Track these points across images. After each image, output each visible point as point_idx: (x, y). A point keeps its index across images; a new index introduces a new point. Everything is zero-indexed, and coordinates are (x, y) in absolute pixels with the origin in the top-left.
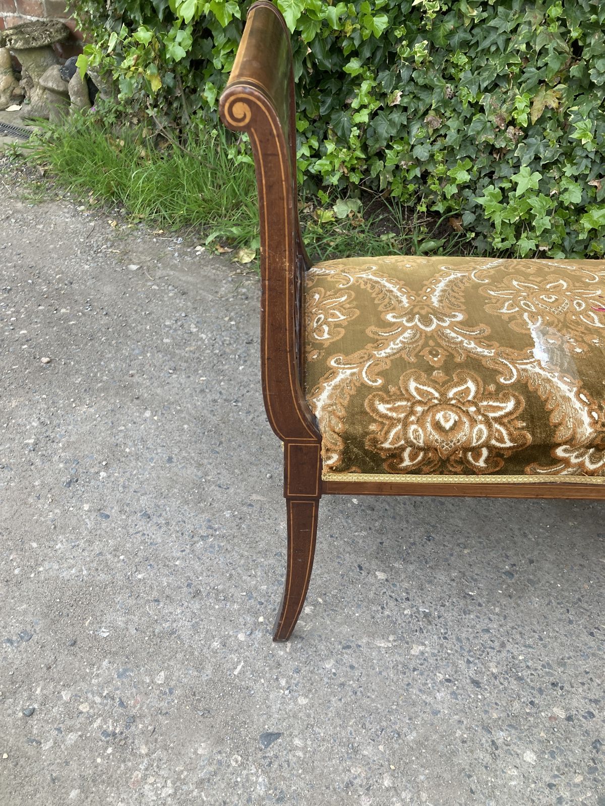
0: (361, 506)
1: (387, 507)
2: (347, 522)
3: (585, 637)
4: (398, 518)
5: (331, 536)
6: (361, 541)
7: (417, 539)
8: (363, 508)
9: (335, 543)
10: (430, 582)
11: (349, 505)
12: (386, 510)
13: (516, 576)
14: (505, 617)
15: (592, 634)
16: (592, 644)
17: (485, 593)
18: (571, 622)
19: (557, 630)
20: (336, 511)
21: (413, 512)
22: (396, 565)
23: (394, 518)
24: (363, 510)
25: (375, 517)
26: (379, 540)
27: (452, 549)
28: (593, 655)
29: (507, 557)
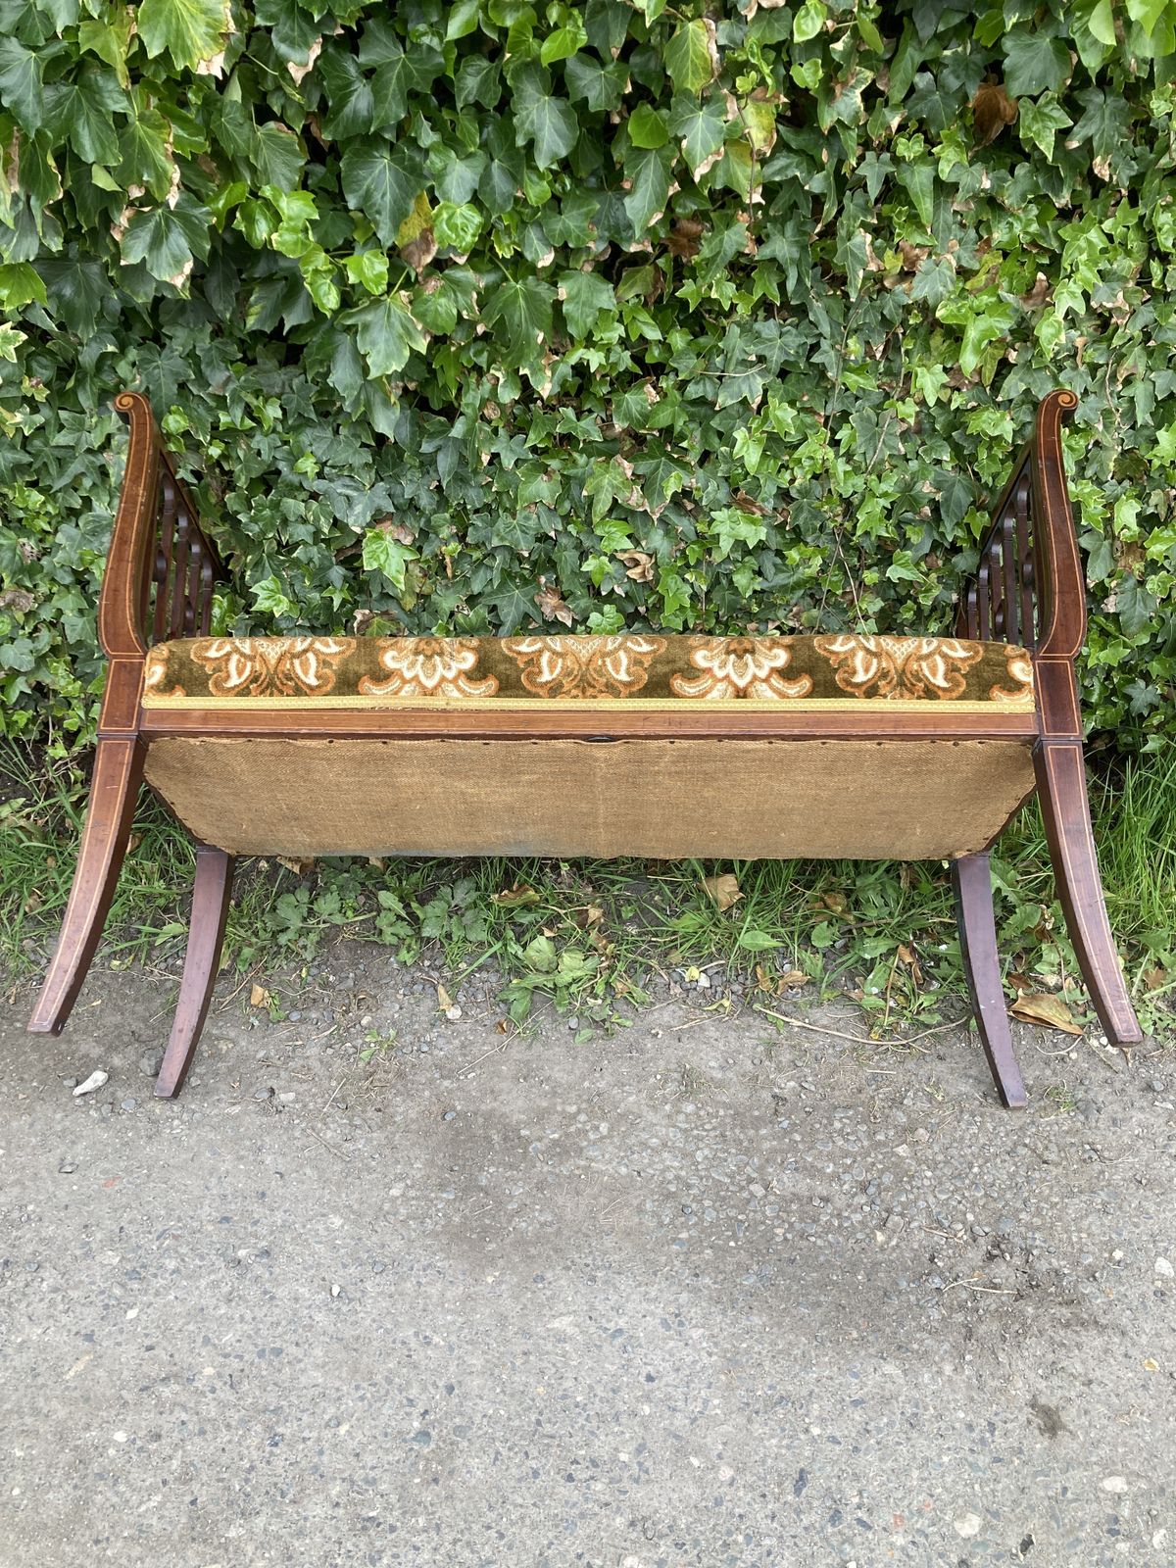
0: (134, 1441)
1: (184, 1416)
2: (117, 1493)
3: (564, 1490)
4: (208, 1427)
5: (97, 1542)
6: (154, 1521)
7: (255, 1454)
8: (139, 1443)
9: (109, 1553)
10: (300, 1534)
11: (112, 1452)
12: (183, 1423)
13: (434, 1433)
14: (438, 1528)
15: (570, 1478)
16: (576, 1496)
17: (393, 1498)
18: (536, 1474)
19: (520, 1501)
20: (89, 1481)
21: (233, 1398)
22: (232, 1533)
23: (202, 1432)
24: (141, 1449)
25: (168, 1451)
26: (188, 1499)
27: (319, 1439)
28: (582, 1515)
29: (411, 1402)
